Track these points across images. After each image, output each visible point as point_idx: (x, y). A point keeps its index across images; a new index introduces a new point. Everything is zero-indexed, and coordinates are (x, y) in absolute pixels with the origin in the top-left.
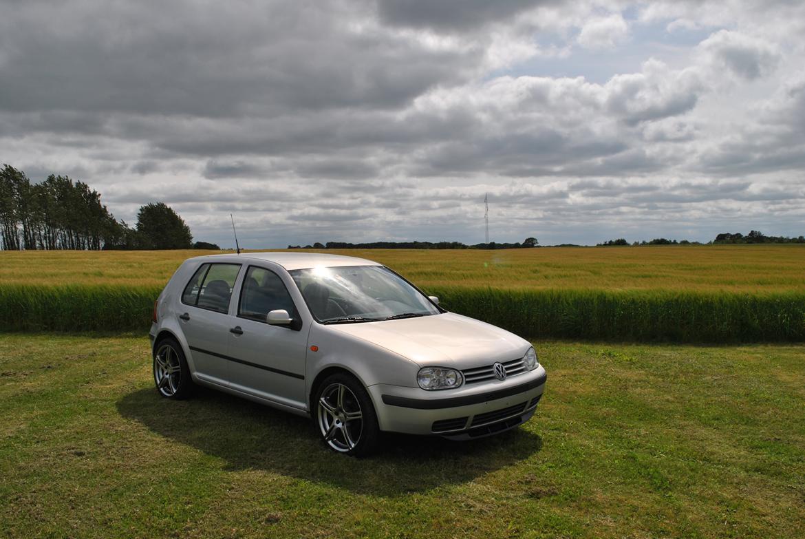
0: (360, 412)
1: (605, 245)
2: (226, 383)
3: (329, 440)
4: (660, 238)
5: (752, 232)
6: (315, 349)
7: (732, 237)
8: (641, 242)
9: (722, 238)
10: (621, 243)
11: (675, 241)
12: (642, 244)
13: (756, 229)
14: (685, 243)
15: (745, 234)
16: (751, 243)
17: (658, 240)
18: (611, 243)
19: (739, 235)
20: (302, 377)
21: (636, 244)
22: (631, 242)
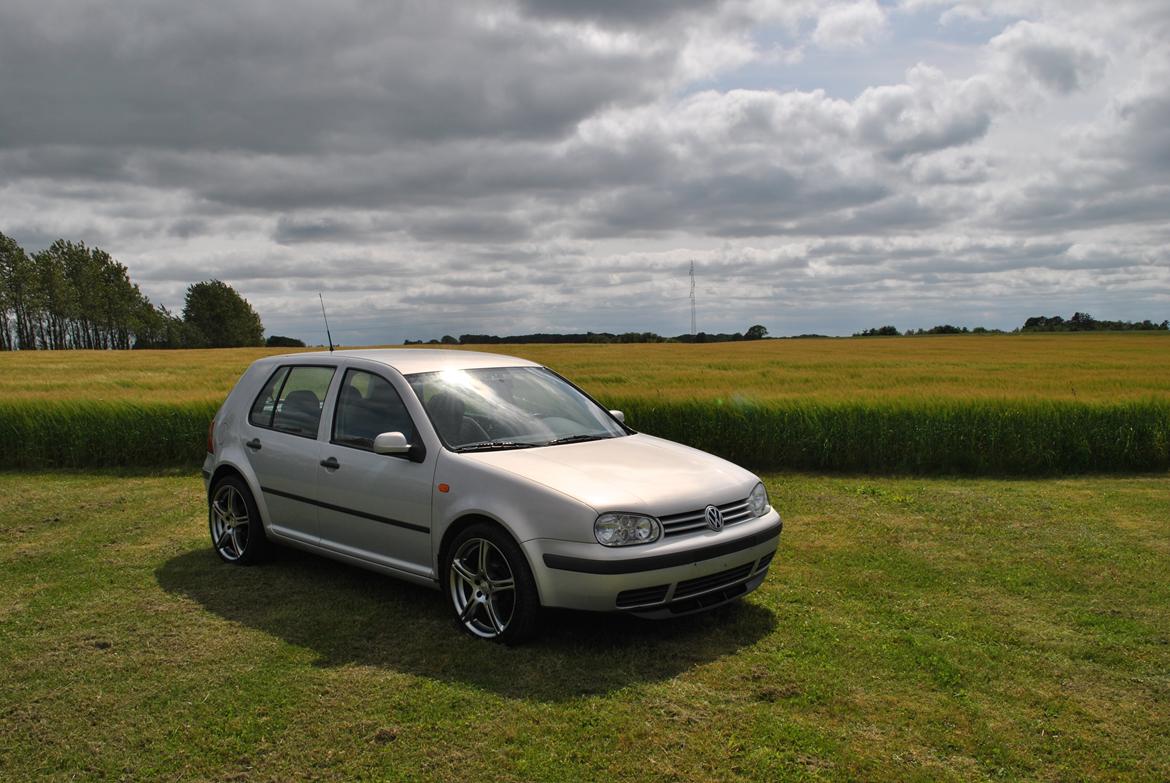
0: (511, 580)
1: (865, 334)
2: (316, 539)
3: (466, 620)
4: (943, 325)
5: (1077, 314)
6: (445, 488)
7: (1048, 322)
8: (916, 331)
9: (1033, 324)
10: (889, 332)
11: (965, 329)
12: (918, 333)
13: (1083, 311)
14: (980, 331)
15: (1067, 317)
16: (1076, 330)
17: (941, 327)
18: (873, 333)
19: (1057, 320)
20: (426, 530)
21: (910, 333)
22: (902, 330)
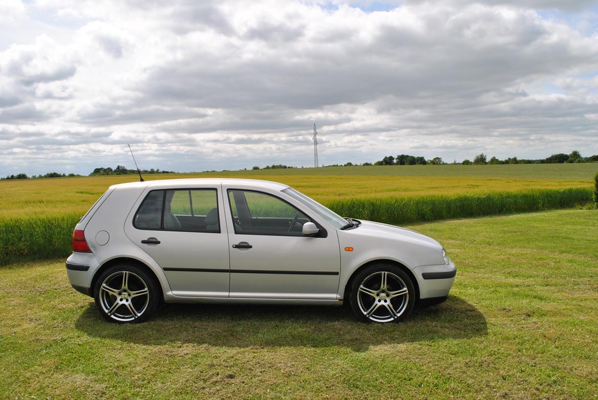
1: (8, 178)
3: (369, 317)
4: (52, 173)
5: (118, 166)
6: (349, 249)
7: (105, 170)
8: (37, 176)
9: (97, 171)
10: (22, 177)
11: (64, 174)
13: (121, 165)
14: (72, 176)
15: (114, 168)
16: (120, 174)
17: (51, 174)
18: (12, 177)
19: (110, 169)
20: (337, 274)
21: (34, 178)
22: (29, 175)
